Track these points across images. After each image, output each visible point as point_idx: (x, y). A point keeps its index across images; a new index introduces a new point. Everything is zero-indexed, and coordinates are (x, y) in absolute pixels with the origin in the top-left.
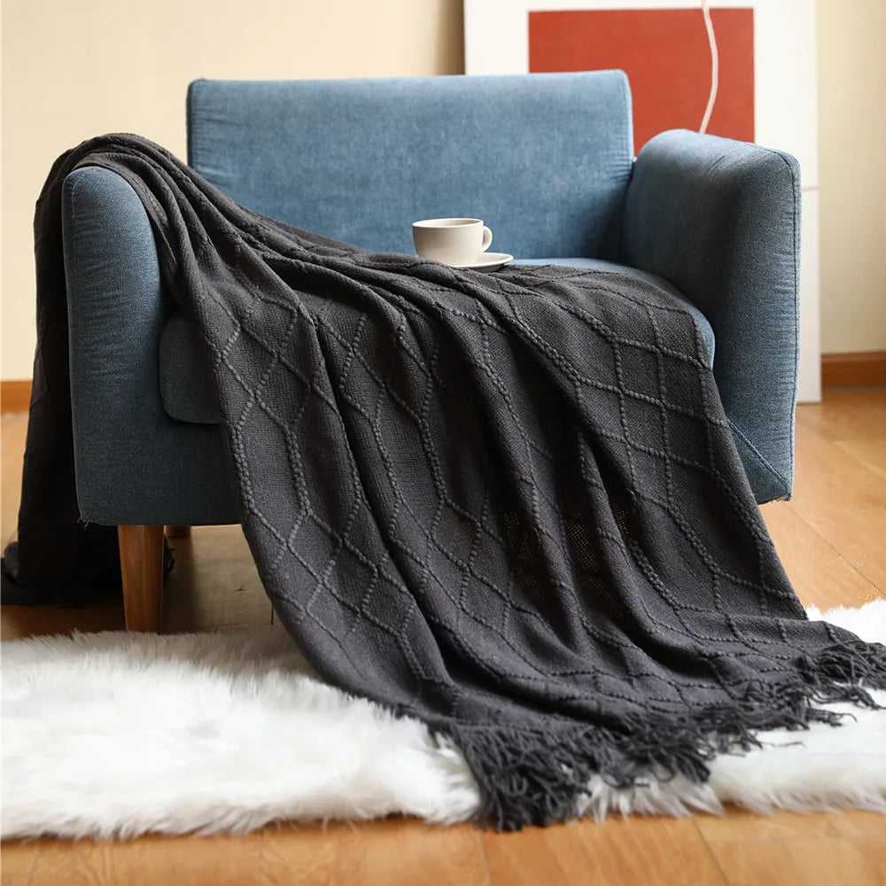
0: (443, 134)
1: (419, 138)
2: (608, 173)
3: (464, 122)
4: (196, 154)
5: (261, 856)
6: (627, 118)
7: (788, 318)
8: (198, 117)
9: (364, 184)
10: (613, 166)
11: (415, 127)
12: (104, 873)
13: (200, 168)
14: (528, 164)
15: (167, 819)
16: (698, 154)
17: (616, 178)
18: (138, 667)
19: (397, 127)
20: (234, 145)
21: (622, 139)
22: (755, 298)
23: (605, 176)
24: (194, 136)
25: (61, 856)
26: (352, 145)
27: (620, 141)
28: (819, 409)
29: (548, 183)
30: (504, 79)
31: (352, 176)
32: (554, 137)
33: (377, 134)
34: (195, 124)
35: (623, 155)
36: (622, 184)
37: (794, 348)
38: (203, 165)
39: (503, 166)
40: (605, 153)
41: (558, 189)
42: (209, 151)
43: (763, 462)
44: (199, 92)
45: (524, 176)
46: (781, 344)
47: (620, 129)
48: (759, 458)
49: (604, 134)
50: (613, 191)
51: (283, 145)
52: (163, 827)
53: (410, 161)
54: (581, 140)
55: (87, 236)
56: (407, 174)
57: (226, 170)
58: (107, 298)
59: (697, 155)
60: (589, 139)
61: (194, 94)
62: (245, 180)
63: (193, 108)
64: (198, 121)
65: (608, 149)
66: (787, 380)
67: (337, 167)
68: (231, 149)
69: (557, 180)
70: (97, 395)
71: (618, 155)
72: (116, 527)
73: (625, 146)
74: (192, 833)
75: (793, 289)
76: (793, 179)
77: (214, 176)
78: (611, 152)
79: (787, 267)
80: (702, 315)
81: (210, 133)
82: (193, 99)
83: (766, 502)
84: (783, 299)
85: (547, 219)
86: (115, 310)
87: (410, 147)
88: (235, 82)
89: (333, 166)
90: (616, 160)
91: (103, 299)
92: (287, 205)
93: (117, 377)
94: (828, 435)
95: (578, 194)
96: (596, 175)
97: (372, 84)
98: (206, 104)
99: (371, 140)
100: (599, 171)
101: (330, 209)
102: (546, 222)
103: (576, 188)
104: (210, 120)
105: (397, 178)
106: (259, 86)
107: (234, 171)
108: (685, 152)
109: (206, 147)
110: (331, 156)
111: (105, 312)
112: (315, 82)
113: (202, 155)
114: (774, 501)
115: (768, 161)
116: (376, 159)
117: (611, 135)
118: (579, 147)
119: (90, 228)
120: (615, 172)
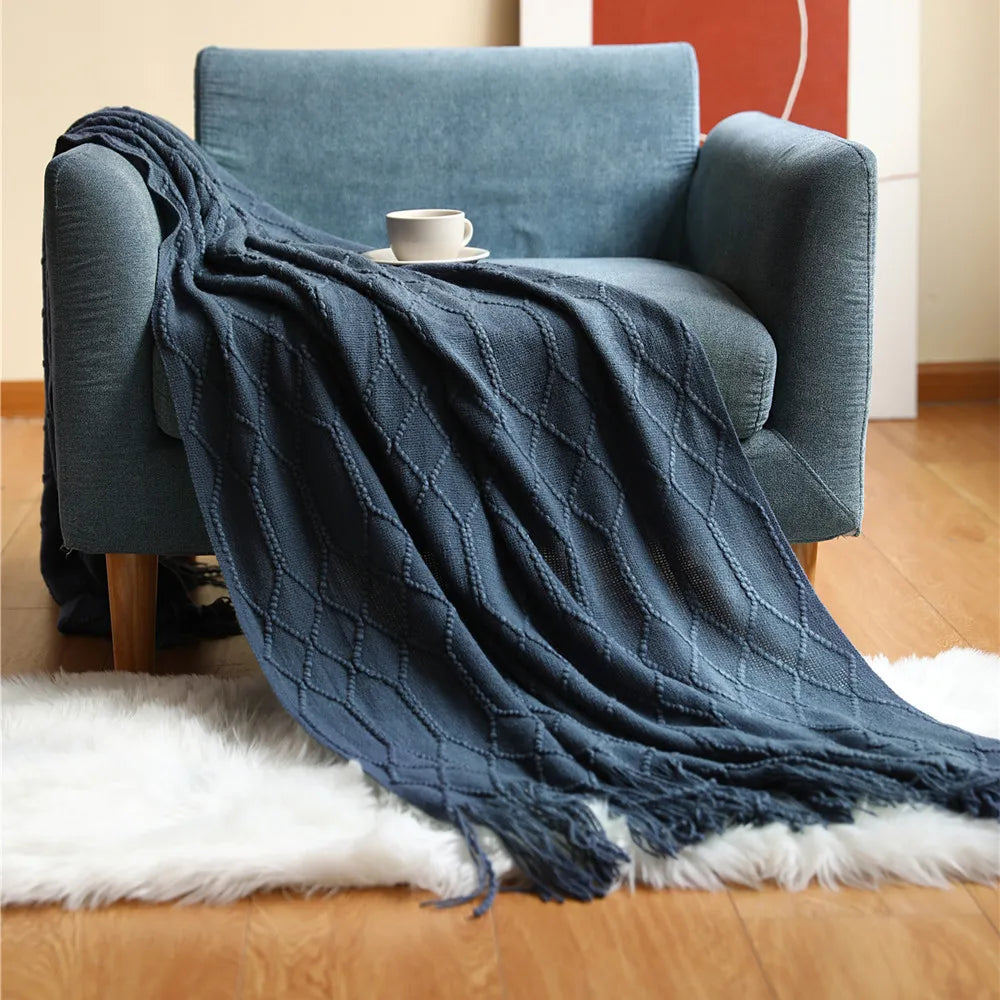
0: (484, 115)
1: (457, 118)
2: (669, 160)
3: (508, 100)
4: (205, 133)
5: (248, 927)
6: (693, 99)
7: (859, 333)
8: (207, 90)
9: (394, 169)
10: (676, 153)
11: (452, 104)
12: (73, 943)
13: (208, 148)
14: (579, 149)
15: (146, 885)
16: (766, 143)
17: (679, 166)
18: (124, 712)
19: (432, 105)
20: (247, 123)
21: (687, 122)
22: (821, 309)
23: (666, 164)
24: (202, 112)
25: (27, 923)
26: (380, 124)
27: (684, 125)
28: (913, 427)
29: (602, 170)
30: (554, 52)
31: (380, 160)
32: (609, 120)
33: (409, 114)
34: (204, 98)
35: (687, 141)
36: (685, 173)
37: (866, 366)
38: (212, 145)
39: (551, 152)
40: (667, 138)
41: (613, 177)
42: (219, 129)
43: (828, 493)
44: (208, 63)
45: (575, 163)
46: (850, 361)
47: (684, 111)
48: (825, 488)
49: (667, 117)
50: (675, 181)
51: (303, 124)
52: (142, 893)
53: (446, 145)
54: (640, 122)
55: (73, 230)
56: (443, 160)
57: (237, 151)
58: (94, 300)
59: (765, 145)
60: (649, 122)
61: (203, 64)
62: (260, 163)
63: (202, 80)
64: (207, 95)
65: (670, 133)
66: (857, 402)
67: (362, 150)
68: (244, 127)
69: (612, 169)
70: (83, 408)
71: (682, 141)
72: (104, 555)
73: (689, 130)
74: (176, 900)
75: (865, 299)
76: (868, 175)
77: (224, 158)
78: (673, 137)
79: (859, 274)
80: (763, 327)
81: (219, 109)
82: (202, 71)
83: (831, 538)
84: (853, 311)
85: (600, 212)
86: (103, 312)
87: (446, 128)
88: (250, 51)
89: (360, 149)
90: (678, 147)
91: (90, 300)
92: (306, 193)
93: (105, 388)
94: (921, 457)
95: (636, 185)
96: (657, 163)
97: (404, 56)
98: (217, 76)
99: (402, 120)
100: (660, 158)
101: (355, 197)
102: (598, 216)
103: (634, 177)
104: (220, 94)
105: (431, 163)
106: (278, 57)
107: (247, 154)
108: (753, 141)
109: (216, 125)
110: (357, 138)
111: (92, 315)
112: (340, 53)
113: (211, 134)
114: (841, 537)
115: (841, 155)
116: (409, 141)
117: (674, 117)
118: (637, 131)
119: (74, 220)
120: (678, 160)
